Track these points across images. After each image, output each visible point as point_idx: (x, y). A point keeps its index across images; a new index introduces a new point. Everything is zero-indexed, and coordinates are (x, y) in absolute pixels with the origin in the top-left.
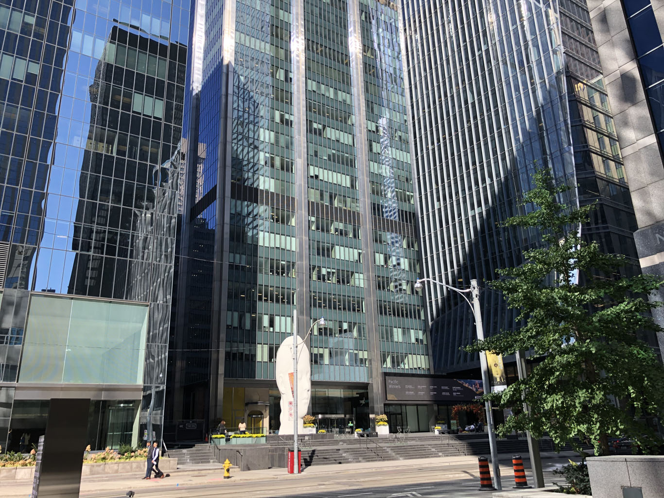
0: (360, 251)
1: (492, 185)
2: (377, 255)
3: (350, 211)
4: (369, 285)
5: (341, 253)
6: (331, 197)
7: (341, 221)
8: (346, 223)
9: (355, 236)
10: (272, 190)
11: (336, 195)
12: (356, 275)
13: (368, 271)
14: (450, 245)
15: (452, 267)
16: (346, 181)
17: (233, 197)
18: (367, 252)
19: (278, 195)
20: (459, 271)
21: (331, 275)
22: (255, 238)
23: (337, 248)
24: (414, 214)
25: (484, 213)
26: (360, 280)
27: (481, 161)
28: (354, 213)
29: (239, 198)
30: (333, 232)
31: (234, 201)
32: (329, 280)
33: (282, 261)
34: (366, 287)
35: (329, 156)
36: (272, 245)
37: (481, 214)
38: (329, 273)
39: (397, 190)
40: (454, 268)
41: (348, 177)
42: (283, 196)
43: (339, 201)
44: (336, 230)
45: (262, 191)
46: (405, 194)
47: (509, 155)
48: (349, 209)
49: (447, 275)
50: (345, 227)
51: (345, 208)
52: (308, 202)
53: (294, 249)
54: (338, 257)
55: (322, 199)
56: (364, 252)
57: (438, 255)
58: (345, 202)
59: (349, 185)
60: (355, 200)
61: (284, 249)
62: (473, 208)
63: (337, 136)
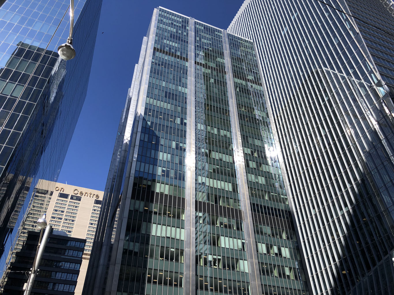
0: (244, 241)
1: (352, 188)
2: (259, 245)
3: (232, 209)
4: (253, 271)
5: (225, 242)
6: (216, 198)
7: (225, 216)
8: (229, 218)
9: (238, 229)
10: (166, 192)
11: (220, 197)
12: (241, 262)
13: (252, 258)
14: (329, 242)
15: (334, 260)
16: (228, 187)
17: (133, 197)
18: (249, 241)
19: (171, 196)
20: (341, 262)
21: (217, 262)
22: (149, 229)
23: (222, 238)
24: (290, 212)
25: (351, 211)
26: (244, 266)
27: (340, 172)
28: (236, 210)
29: (138, 199)
30: (218, 225)
31: (133, 201)
32: (215, 265)
33: (171, 248)
34: (250, 272)
35: (214, 170)
36: (164, 235)
37: (348, 212)
38: (215, 260)
39: (273, 194)
40: (336, 261)
41: (230, 185)
42: (175, 197)
43: (224, 202)
44: (221, 224)
45: (157, 193)
46: (280, 197)
47: (360, 163)
48: (232, 207)
49: (331, 268)
50: (229, 221)
51: (228, 206)
52: (196, 201)
53: (182, 238)
54: (223, 246)
55: (208, 199)
56: (247, 242)
57: (321, 251)
58: (228, 202)
59: (231, 190)
60: (237, 200)
61: (174, 239)
62: (341, 209)
63: (221, 157)
